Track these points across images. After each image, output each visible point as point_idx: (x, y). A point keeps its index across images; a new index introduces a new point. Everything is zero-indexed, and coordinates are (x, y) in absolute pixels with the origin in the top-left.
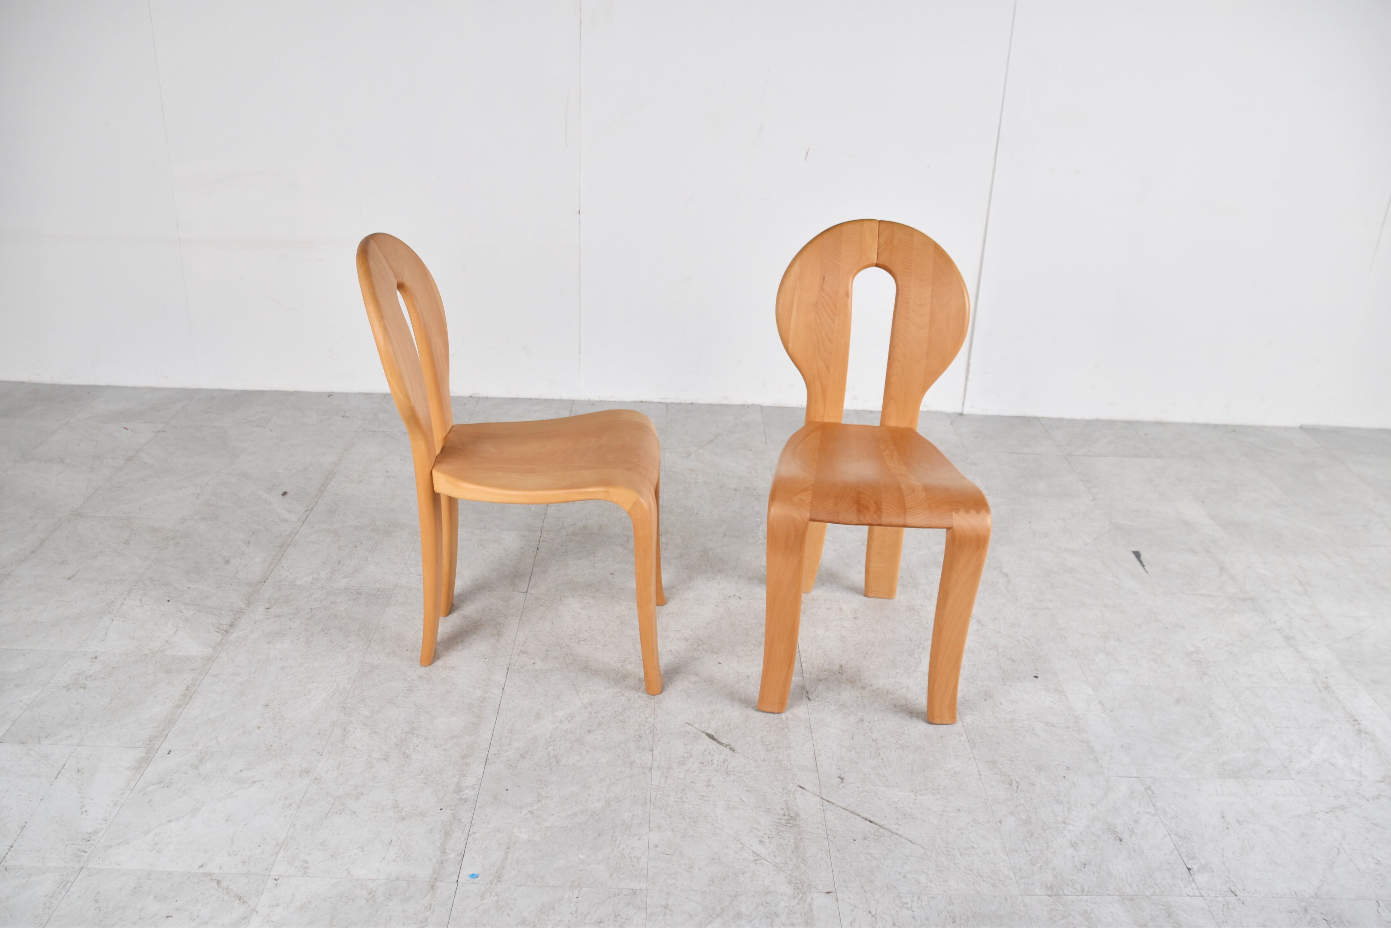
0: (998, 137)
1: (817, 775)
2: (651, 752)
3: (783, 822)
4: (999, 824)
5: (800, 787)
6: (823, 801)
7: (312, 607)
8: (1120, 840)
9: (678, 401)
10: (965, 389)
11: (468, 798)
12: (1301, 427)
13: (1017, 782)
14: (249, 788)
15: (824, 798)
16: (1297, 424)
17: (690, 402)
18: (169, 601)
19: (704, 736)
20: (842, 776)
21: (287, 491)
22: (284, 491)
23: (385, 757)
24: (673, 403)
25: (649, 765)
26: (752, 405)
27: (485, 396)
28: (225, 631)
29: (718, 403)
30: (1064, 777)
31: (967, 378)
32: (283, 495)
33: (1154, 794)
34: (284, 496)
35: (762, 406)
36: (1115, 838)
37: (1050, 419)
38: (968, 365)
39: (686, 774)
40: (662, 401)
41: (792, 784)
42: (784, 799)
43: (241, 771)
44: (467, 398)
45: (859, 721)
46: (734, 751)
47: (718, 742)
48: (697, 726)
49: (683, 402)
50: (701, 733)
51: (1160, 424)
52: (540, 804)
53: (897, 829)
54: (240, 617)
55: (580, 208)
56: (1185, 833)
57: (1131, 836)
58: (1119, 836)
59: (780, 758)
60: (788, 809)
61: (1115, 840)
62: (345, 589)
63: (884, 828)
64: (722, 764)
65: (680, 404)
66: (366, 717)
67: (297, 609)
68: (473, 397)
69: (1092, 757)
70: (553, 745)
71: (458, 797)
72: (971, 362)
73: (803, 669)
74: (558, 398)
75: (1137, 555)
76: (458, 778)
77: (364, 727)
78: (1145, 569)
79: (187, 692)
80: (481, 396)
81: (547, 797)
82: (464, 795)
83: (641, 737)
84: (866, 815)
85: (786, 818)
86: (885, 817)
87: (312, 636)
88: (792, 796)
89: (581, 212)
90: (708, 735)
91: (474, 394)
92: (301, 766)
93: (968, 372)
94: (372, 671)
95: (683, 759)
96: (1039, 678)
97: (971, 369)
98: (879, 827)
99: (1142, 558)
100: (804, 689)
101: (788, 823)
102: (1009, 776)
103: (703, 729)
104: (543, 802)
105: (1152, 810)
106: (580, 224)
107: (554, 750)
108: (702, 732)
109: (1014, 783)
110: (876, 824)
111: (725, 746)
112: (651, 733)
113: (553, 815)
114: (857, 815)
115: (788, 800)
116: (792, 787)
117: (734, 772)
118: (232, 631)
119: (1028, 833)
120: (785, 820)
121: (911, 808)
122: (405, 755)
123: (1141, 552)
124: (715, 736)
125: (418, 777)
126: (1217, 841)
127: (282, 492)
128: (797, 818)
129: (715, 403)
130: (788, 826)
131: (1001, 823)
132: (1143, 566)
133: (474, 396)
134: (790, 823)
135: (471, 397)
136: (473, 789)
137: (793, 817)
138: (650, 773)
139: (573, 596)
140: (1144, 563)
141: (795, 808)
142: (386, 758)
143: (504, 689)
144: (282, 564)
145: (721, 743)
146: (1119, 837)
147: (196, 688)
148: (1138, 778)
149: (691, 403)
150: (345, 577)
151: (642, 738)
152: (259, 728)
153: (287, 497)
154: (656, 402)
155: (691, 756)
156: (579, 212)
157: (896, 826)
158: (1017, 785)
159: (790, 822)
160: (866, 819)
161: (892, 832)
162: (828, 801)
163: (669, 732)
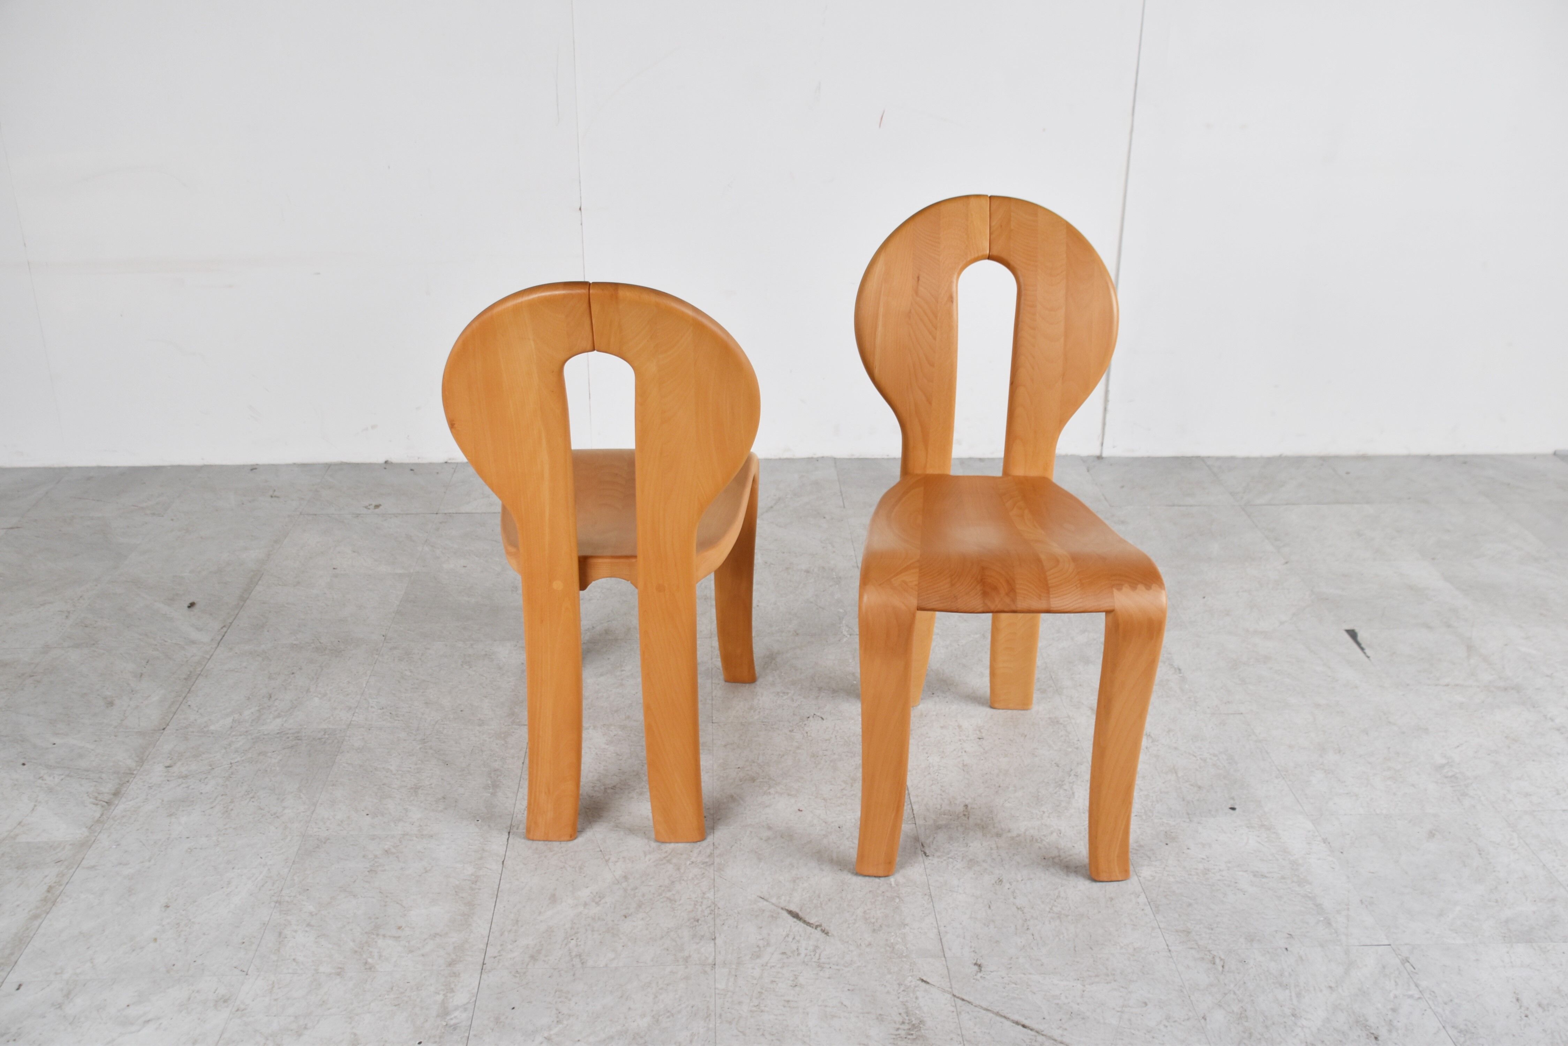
1: (944, 963)
2: (713, 942)
3: (903, 1033)
4: (1203, 1021)
5: (923, 980)
6: (956, 999)
7: (232, 761)
8: (1376, 1038)
11: (458, 1024)
12: (1555, 454)
13: (1221, 959)
14: (139, 1031)
15: (957, 995)
16: (1549, 450)
18: (24, 764)
19: (785, 914)
20: (979, 962)
21: (195, 602)
22: (191, 601)
23: (339, 970)
25: (710, 961)
26: (823, 457)
28: (107, 802)
30: (1286, 949)
32: (189, 607)
33: (1414, 969)
34: (191, 609)
35: (835, 459)
36: (1367, 1035)
37: (1218, 459)
38: (1107, 391)
39: (763, 970)
41: (910, 977)
42: (901, 999)
43: (128, 1006)
44: (441, 464)
45: (996, 882)
46: (827, 934)
47: (805, 922)
48: (774, 900)
50: (780, 911)
51: (1365, 458)
52: (561, 1026)
53: (1062, 1036)
54: (128, 782)
55: (581, 203)
56: (1466, 1025)
57: (1390, 1031)
58: (1374, 1032)
59: (892, 941)
60: (907, 1014)
61: (1368, 1039)
62: (278, 733)
63: (1043, 1035)
64: (812, 954)
66: (311, 914)
67: (211, 765)
68: (448, 463)
69: (1322, 919)
70: (575, 939)
71: (444, 1024)
73: (915, 812)
75: (1353, 634)
76: (444, 994)
77: (307, 929)
78: (1365, 653)
79: (49, 895)
81: (570, 1016)
82: (452, 1019)
83: (698, 921)
84: (1016, 1017)
85: (906, 1027)
86: (1044, 1019)
87: (232, 802)
88: (911, 995)
89: (582, 209)
90: (790, 912)
91: (450, 459)
92: (217, 992)
93: (1106, 401)
94: (318, 847)
95: (757, 949)
96: (1237, 810)
98: (1036, 1034)
99: (1359, 638)
100: (918, 841)
101: (909, 1034)
102: (1209, 951)
103: (783, 904)
104: (565, 1022)
105: (1414, 992)
106: (581, 224)
107: (577, 945)
108: (782, 909)
109: (1217, 960)
110: (1032, 1030)
111: (814, 926)
112: (711, 914)
113: (579, 1041)
114: (1005, 1017)
115: (907, 1001)
116: (911, 981)
117: (829, 963)
118: (116, 802)
119: (1244, 1032)
120: (904, 1030)
121: (1078, 1004)
122: (367, 967)
123: (1357, 630)
124: (801, 914)
125: (386, 996)
126: (1514, 1035)
127: (188, 604)
128: (921, 1026)
129: (773, 457)
130: (909, 1039)
131: (1205, 1019)
132: (1362, 649)
133: (449, 461)
134: (912, 1034)
135: (446, 462)
136: (465, 1010)
137: (916, 1025)
138: (713, 971)
139: (595, 727)
140: (1363, 645)
141: (917, 1012)
142: (340, 972)
143: (505, 862)
144: (189, 703)
145: (809, 923)
146: (1373, 1034)
147: (62, 888)
148: (1389, 946)
150: (279, 716)
151: (700, 922)
152: (155, 940)
153: (195, 610)
155: (768, 944)
156: (580, 209)
157: (1060, 1032)
158: (1222, 963)
159: (912, 1032)
160: (1017, 1023)
161: (1055, 1040)
162: (963, 1000)
163: (736, 911)
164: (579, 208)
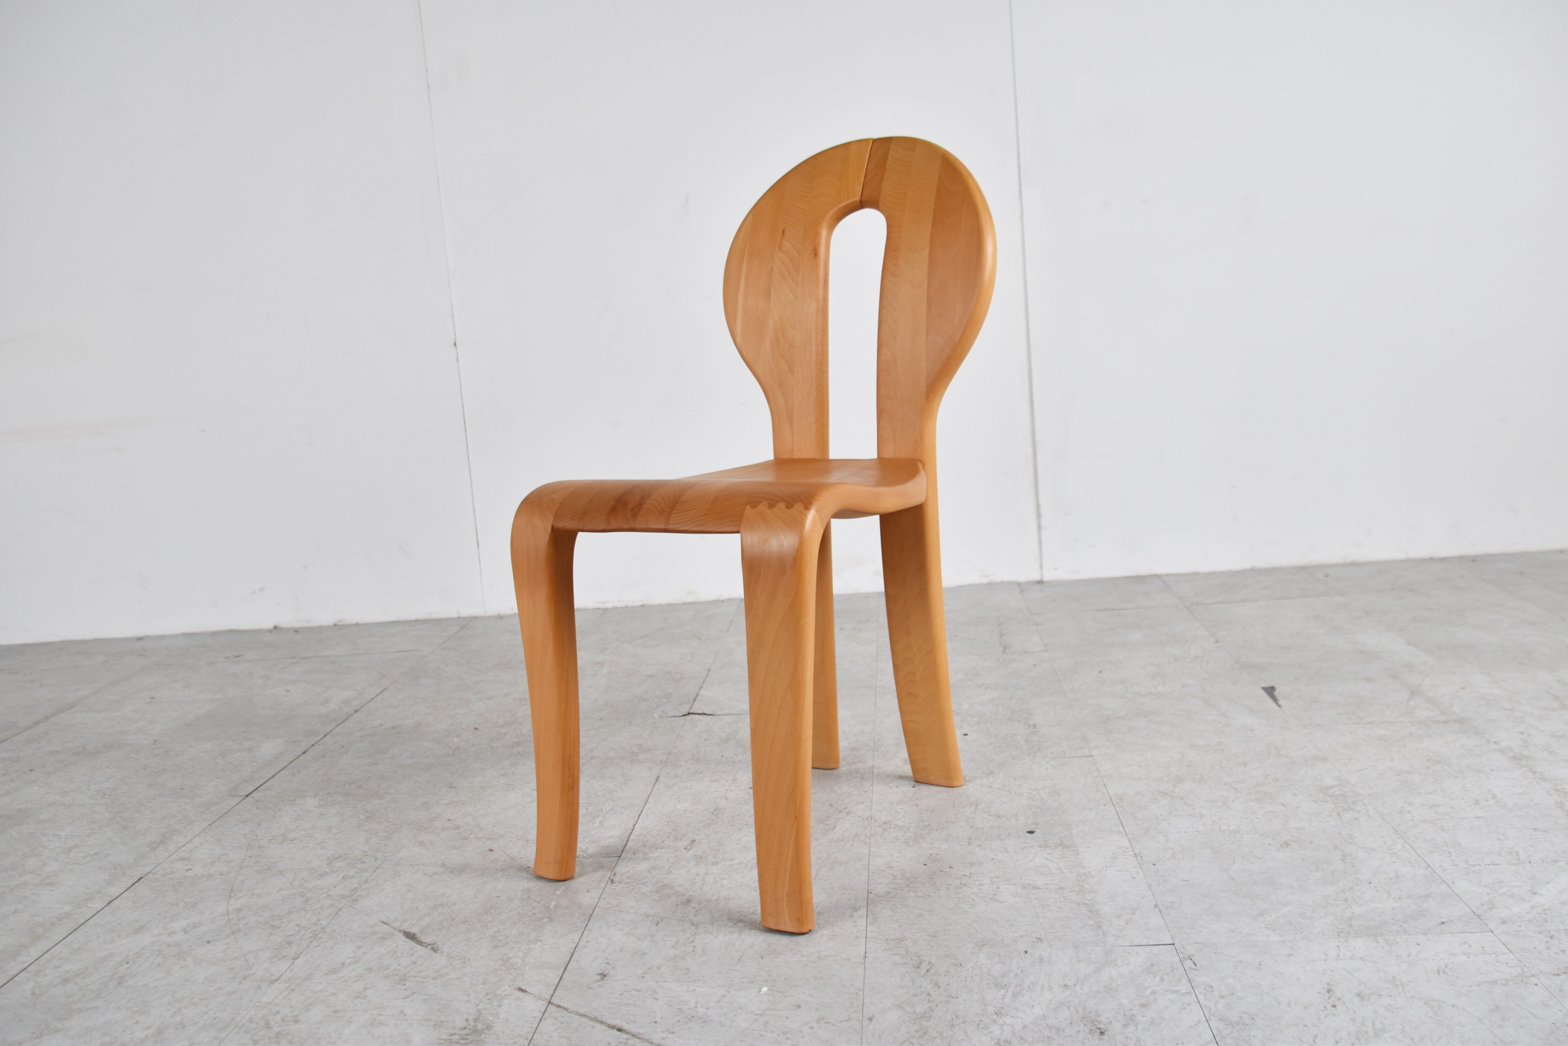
0: (1019, 168)
1: (561, 974)
2: (292, 961)
5: (520, 989)
6: (550, 1006)
8: (1101, 1033)
9: (623, 605)
10: (1040, 543)
15: (554, 1002)
17: (640, 603)
19: (400, 935)
20: (606, 973)
24: (617, 608)
25: (275, 977)
27: (354, 622)
29: (680, 602)
31: (1039, 527)
33: (1196, 965)
37: (1177, 575)
38: (1038, 506)
39: (330, 984)
40: (601, 606)
41: (507, 987)
42: (479, 1007)
46: (436, 951)
47: (417, 941)
48: (396, 924)
49: (630, 604)
50: (397, 933)
51: (1354, 564)
55: (456, 338)
58: (1102, 1026)
59: (511, 955)
61: (1090, 1034)
63: (639, 1038)
65: (626, 607)
68: (338, 625)
69: (1092, 923)
72: (1041, 501)
74: (454, 615)
75: (1270, 690)
78: (1277, 703)
80: (348, 622)
89: (457, 344)
90: (407, 934)
91: (339, 621)
93: (1039, 516)
96: (1036, 833)
97: (1043, 510)
98: (631, 1037)
99: (1276, 693)
102: (919, 956)
103: (404, 927)
105: (1184, 987)
106: (457, 360)
108: (400, 931)
109: (924, 965)
110: (627, 1033)
111: (426, 945)
114: (600, 1022)
115: (485, 1009)
116: (506, 990)
117: (416, 977)
120: (461, 1035)
123: (1277, 687)
124: (418, 935)
128: (485, 1031)
132: (1275, 701)
133: (339, 623)
135: (335, 625)
140: (1278, 698)
143: (113, 900)
145: (422, 942)
148: (1173, 946)
149: (642, 606)
151: (293, 944)
154: (593, 609)
156: (455, 344)
160: (614, 1027)
162: (559, 1006)
163: (343, 934)
164: (453, 343)
